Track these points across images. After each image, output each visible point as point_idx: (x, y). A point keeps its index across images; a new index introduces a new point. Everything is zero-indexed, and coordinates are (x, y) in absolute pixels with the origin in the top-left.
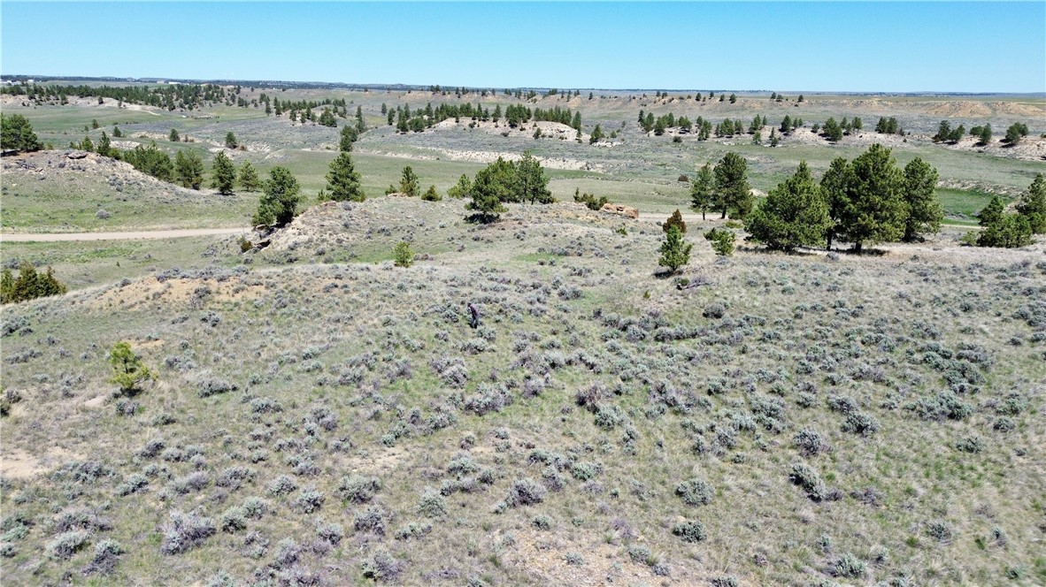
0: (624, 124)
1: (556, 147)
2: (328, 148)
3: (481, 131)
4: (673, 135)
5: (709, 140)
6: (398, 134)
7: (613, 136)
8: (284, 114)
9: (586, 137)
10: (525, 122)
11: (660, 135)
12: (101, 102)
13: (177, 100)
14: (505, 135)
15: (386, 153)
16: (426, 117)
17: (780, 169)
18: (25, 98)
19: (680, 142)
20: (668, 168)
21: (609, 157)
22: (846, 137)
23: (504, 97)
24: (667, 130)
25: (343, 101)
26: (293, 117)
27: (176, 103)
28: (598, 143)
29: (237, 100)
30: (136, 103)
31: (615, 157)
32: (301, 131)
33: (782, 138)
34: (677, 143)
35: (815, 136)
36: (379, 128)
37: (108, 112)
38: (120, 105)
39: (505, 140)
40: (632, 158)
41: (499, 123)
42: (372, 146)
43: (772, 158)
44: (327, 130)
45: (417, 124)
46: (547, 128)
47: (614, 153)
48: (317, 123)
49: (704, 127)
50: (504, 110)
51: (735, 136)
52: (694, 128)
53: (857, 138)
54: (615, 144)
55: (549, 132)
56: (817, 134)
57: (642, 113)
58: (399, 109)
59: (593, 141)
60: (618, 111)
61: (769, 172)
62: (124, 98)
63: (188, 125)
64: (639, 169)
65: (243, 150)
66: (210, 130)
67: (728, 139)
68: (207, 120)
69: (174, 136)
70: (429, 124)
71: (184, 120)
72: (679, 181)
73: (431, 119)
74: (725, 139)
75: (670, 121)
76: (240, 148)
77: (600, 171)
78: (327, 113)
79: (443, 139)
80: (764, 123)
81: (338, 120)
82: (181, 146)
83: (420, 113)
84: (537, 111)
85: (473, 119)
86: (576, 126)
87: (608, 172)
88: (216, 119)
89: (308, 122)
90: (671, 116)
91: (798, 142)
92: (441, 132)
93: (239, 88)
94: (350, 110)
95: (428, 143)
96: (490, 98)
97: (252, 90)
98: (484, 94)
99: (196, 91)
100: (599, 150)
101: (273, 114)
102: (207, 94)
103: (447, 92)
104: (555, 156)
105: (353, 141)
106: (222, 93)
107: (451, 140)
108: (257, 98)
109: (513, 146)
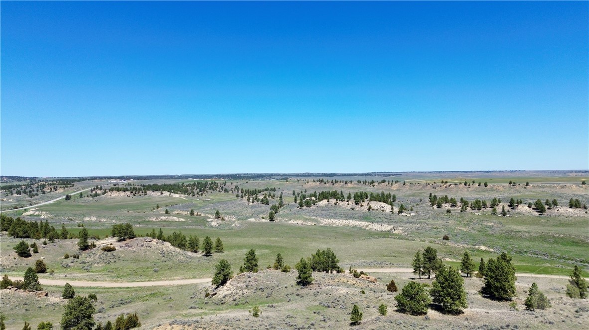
0: (421, 200)
1: (379, 216)
2: (263, 218)
3: (340, 207)
4: (447, 208)
5: (467, 211)
6: (298, 208)
7: (412, 210)
8: (244, 198)
9: (396, 210)
10: (363, 202)
11: (440, 208)
12: (162, 194)
13: (196, 190)
14: (353, 209)
15: (290, 220)
16: (313, 198)
17: (504, 232)
18: (128, 193)
19: (450, 212)
20: (439, 230)
21: (407, 223)
22: (549, 210)
23: (357, 184)
24: (444, 205)
25: (275, 188)
26: (249, 200)
27: (195, 192)
28: (402, 214)
29: (224, 189)
30: (177, 193)
32: (251, 208)
33: (510, 211)
34: (448, 213)
35: (530, 210)
36: (290, 204)
37: (164, 199)
38: (170, 194)
39: (352, 212)
40: (420, 223)
41: (350, 202)
42: (283, 216)
44: (264, 207)
45: (308, 203)
46: (375, 205)
47: (411, 220)
48: (259, 203)
49: (465, 203)
50: (353, 194)
51: (482, 209)
52: (459, 204)
53: (556, 211)
54: (412, 214)
55: (376, 208)
56: (531, 208)
57: (431, 194)
58: (302, 192)
59: (400, 212)
60: (419, 191)
61: (498, 233)
62: (173, 191)
63: (199, 205)
64: (423, 231)
65: (223, 219)
66: (209, 208)
67: (478, 211)
68: (208, 202)
69: (192, 213)
70: (314, 203)
71: (198, 202)
72: (443, 239)
73: (316, 199)
74: (476, 211)
75: (446, 200)
76: (221, 218)
77: (401, 232)
78: (265, 197)
79: (320, 212)
80: (499, 202)
81: (270, 200)
82: (195, 218)
83: (311, 196)
84: (372, 194)
85: (337, 200)
86: (391, 204)
87: (405, 232)
88: (213, 201)
89: (256, 202)
90: (446, 196)
91: (519, 213)
92: (320, 207)
93: (226, 183)
94: (277, 193)
96: (349, 185)
97: (232, 184)
98: (346, 183)
99: (206, 185)
100: (402, 218)
101: (240, 198)
102: (210, 186)
103: (327, 182)
104: (377, 222)
106: (217, 185)
108: (234, 187)
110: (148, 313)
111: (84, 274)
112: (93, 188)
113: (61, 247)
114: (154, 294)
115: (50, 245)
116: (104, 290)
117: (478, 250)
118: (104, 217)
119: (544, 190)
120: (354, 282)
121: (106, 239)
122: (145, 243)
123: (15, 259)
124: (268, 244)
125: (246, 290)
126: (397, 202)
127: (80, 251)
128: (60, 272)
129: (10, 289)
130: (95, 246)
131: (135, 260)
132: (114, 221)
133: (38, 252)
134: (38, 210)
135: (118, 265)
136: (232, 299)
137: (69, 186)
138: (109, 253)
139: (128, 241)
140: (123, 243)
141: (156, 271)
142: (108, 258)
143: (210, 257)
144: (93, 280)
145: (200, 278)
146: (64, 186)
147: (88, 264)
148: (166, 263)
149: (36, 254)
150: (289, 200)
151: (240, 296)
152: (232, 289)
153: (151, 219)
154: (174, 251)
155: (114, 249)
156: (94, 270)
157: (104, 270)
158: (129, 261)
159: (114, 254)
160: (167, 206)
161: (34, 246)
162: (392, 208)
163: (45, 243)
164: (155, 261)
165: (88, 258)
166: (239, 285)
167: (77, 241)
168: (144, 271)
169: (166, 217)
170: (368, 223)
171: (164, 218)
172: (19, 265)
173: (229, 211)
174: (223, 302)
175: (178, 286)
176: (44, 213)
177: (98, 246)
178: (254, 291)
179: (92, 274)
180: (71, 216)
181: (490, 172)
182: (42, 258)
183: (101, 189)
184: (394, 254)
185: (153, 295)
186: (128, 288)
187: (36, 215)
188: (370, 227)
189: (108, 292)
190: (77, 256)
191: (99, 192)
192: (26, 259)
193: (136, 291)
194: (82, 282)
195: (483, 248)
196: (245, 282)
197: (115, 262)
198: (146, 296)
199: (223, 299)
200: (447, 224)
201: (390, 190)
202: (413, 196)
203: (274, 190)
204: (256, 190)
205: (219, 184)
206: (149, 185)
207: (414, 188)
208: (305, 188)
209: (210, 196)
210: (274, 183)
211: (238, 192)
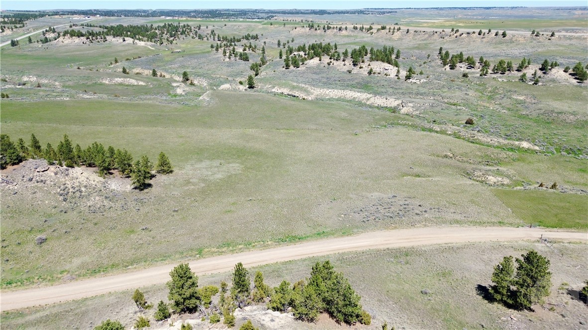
0: (429, 56)
1: (383, 83)
3: (334, 68)
4: (462, 69)
5: (488, 75)
6: (284, 69)
7: (421, 73)
8: (220, 50)
9: (403, 73)
10: (363, 62)
11: (453, 69)
12: (124, 40)
14: (350, 72)
15: (274, 88)
16: (302, 53)
17: (542, 111)
18: (84, 39)
19: (467, 77)
20: (459, 107)
21: (417, 94)
23: (352, 31)
24: (458, 65)
25: (257, 35)
26: (225, 52)
28: (411, 80)
29: (198, 35)
30: (143, 41)
31: (421, 94)
32: (227, 65)
33: (542, 76)
34: (464, 78)
35: (566, 75)
36: (275, 60)
37: (127, 48)
38: (134, 42)
39: (349, 76)
40: (434, 95)
41: (346, 62)
42: (266, 81)
43: (535, 97)
44: (242, 64)
45: (295, 62)
46: (378, 66)
47: (422, 90)
48: (237, 58)
49: (485, 65)
50: (350, 51)
51: (507, 72)
52: (477, 65)
54: (422, 81)
55: (378, 70)
56: (568, 74)
57: (441, 49)
58: (288, 42)
59: (408, 77)
61: (534, 114)
62: (137, 37)
63: (166, 59)
64: (438, 109)
65: (192, 84)
66: (176, 65)
67: (501, 75)
68: (177, 54)
69: (154, 73)
70: (303, 60)
71: (166, 53)
72: (466, 123)
73: (305, 55)
74: (499, 75)
75: (460, 58)
76: (190, 82)
77: (411, 110)
78: (245, 50)
79: (310, 75)
80: (529, 63)
81: (251, 54)
82: (157, 81)
83: (299, 50)
84: (371, 50)
85: (330, 59)
86: (397, 65)
87: (417, 110)
88: (183, 54)
89: (233, 58)
90: (461, 53)
91: (553, 81)
92: (310, 68)
93: (200, 26)
94: (260, 43)
95: (301, 79)
96: (344, 32)
97: (207, 27)
98: (340, 29)
99: (176, 29)
100: (411, 87)
101: (214, 49)
102: (183, 30)
103: (318, 28)
104: (380, 94)
105: (256, 75)
106: (191, 29)
107: (315, 77)
108: (210, 32)
109: (354, 83)
112: (44, 30)
117: (519, 148)
119: (573, 42)
126: (401, 58)
132: (57, 83)
137: (18, 26)
146: (13, 25)
150: (272, 54)
160: (127, 60)
162: (398, 72)
169: (122, 79)
171: (119, 80)
173: (200, 70)
181: (490, 8)
183: (54, 31)
188: (372, 100)
191: (51, 35)
200: (467, 96)
201: (390, 39)
202: (418, 48)
203: (256, 38)
204: (234, 38)
205: (192, 28)
206: (112, 27)
207: (419, 37)
208: (293, 36)
209: (182, 44)
210: (257, 27)
211: (214, 40)
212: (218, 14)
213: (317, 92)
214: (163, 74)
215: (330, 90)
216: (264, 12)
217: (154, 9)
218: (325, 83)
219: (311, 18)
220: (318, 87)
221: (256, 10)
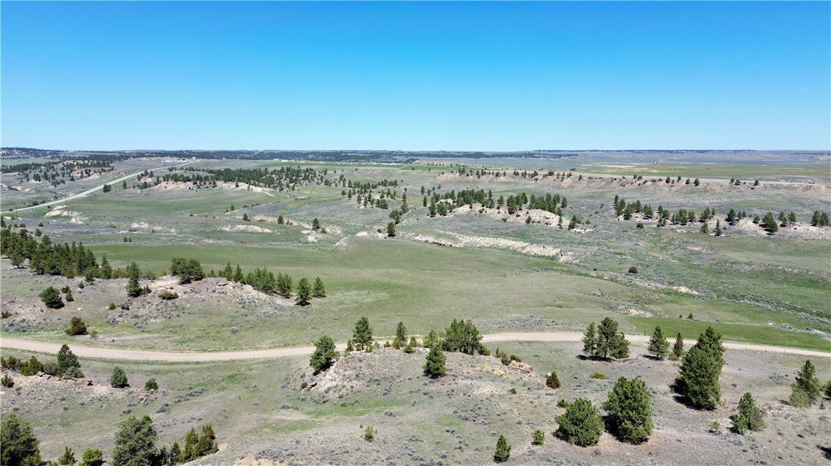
0: (602, 206)
1: (542, 232)
2: (379, 230)
3: (486, 217)
4: (638, 220)
5: (667, 226)
6: (429, 217)
7: (588, 223)
8: (353, 197)
9: (566, 222)
10: (520, 210)
11: (628, 219)
12: (237, 186)
13: (285, 180)
14: (505, 220)
15: (417, 235)
16: (450, 201)
17: (715, 262)
18: (190, 184)
19: (642, 227)
20: (624, 257)
21: (580, 244)
22: (783, 228)
23: (512, 177)
24: (634, 215)
25: (396, 181)
26: (359, 200)
27: (285, 183)
28: (575, 229)
29: (324, 180)
30: (259, 186)
31: (585, 244)
32: (363, 214)
33: (727, 227)
34: (639, 228)
35: (756, 227)
36: (417, 208)
37: (241, 194)
38: (249, 188)
39: (504, 225)
40: (599, 245)
41: (501, 210)
42: (407, 229)
43: (712, 248)
44: (380, 212)
45: (442, 210)
46: (537, 215)
47: (586, 240)
48: (374, 206)
49: (664, 214)
50: (506, 198)
51: (688, 223)
52: (655, 214)
53: (792, 229)
54: (587, 230)
55: (538, 219)
56: (757, 225)
57: (617, 198)
58: (433, 189)
59: (571, 227)
60: (601, 190)
61: (707, 265)
62: (252, 182)
63: (290, 206)
64: (601, 258)
65: (324, 232)
66: (304, 213)
67: (682, 226)
68: (302, 201)
69: (281, 221)
70: (451, 208)
71: (288, 200)
72: (629, 272)
73: (454, 202)
74: (679, 226)
75: (637, 207)
76: (321, 230)
77: (571, 258)
78: (382, 197)
79: (459, 223)
80: (714, 214)
81: (389, 201)
82: (284, 228)
83: (446, 198)
84: (533, 197)
85: (483, 206)
86: (559, 214)
87: (576, 259)
88: (308, 201)
89: (369, 205)
90: (638, 202)
91: (740, 232)
92: (459, 216)
93: (326, 170)
94: (400, 190)
95: (448, 227)
96: (502, 178)
97: (335, 172)
98: (497, 175)
99: (298, 173)
100: (574, 236)
101: (347, 196)
102: (305, 175)
103: (470, 174)
104: (538, 243)
105: (397, 223)
106: (315, 174)
107: (465, 225)
108: (338, 177)
109: (509, 231)
110: (226, 416)
111: (138, 337)
112: (140, 174)
113: (103, 291)
114: (233, 376)
115: (88, 288)
116: (167, 367)
117: (676, 293)
118: (159, 224)
119: (780, 191)
120: (502, 372)
121: (164, 277)
122: (218, 287)
123: (42, 311)
124: (386, 280)
125: (356, 382)
126: (568, 208)
127: (129, 298)
128: (105, 333)
129: (41, 376)
130: (149, 291)
131: (206, 314)
132: (173, 230)
133: (73, 300)
134: (66, 209)
135: (182, 320)
136: (338, 396)
137: (107, 169)
138: (170, 302)
139: (194, 283)
140: (187, 287)
141: (234, 332)
142: (169, 309)
143: (306, 306)
144: (150, 348)
145: (294, 345)
146: (100, 169)
147: (142, 319)
148: (247, 318)
149: (71, 303)
150: (415, 202)
151: (347, 390)
152: (338, 380)
153: (224, 229)
154: (258, 299)
155: (175, 297)
156: (151, 329)
157: (164, 329)
158: (197, 315)
159: (177, 304)
160: (245, 207)
161: (66, 290)
162: (561, 220)
163: (82, 287)
164: (232, 314)
165: (141, 309)
166: (347, 373)
167: (125, 282)
168: (218, 332)
169: (245, 226)
170: (525, 244)
171: (241, 227)
172: (48, 321)
173: (331, 218)
174: (325, 399)
175: (264, 362)
176: (75, 214)
177: (153, 291)
178: (366, 384)
179: (148, 335)
180: (113, 221)
182: (79, 309)
183: (152, 176)
184: (559, 303)
185: (232, 378)
186: (197, 363)
187: (65, 217)
188: (528, 249)
189: (171, 371)
190: (126, 306)
191: (149, 180)
192: (57, 311)
193: (208, 369)
194: (136, 352)
195: (683, 289)
196: (355, 368)
197: (178, 316)
198: (223, 380)
199: (325, 395)
200: (636, 247)
201: (559, 187)
202: (591, 197)
203: (395, 184)
204: (369, 184)
205: (317, 172)
206: (219, 171)
207: (594, 184)
208: (440, 182)
209: (305, 190)
210: (395, 172)
211: (344, 186)
212: (344, 156)
213: (465, 240)
214: (290, 221)
215: (481, 238)
216: (401, 154)
217: (261, 150)
218: (475, 231)
219: (462, 162)
220: (467, 235)
221: (392, 152)
